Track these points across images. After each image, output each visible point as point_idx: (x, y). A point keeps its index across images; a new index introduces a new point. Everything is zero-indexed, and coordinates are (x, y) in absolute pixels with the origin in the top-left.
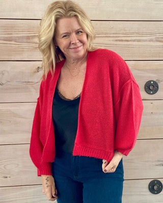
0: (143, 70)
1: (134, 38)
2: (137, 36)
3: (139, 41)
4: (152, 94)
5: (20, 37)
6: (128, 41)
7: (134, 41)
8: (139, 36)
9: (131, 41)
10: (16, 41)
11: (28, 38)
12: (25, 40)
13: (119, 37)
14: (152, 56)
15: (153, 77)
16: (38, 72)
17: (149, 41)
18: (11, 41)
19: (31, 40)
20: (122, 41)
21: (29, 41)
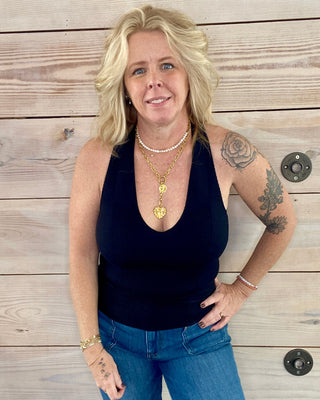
0: (278, 131)
1: (259, 62)
2: (267, 57)
3: (272, 67)
4: (296, 181)
5: (28, 69)
6: (246, 68)
7: (261, 67)
8: (272, 57)
9: (253, 67)
10: (20, 79)
11: (43, 70)
12: (37, 76)
13: (228, 59)
14: (301, 100)
15: (301, 145)
16: (66, 139)
17: (296, 66)
18: (12, 78)
19: (49, 76)
20: (234, 68)
21: (44, 77)
